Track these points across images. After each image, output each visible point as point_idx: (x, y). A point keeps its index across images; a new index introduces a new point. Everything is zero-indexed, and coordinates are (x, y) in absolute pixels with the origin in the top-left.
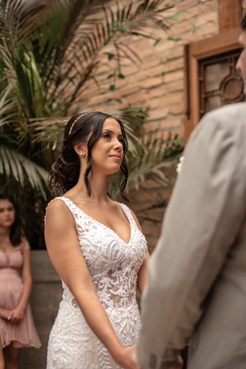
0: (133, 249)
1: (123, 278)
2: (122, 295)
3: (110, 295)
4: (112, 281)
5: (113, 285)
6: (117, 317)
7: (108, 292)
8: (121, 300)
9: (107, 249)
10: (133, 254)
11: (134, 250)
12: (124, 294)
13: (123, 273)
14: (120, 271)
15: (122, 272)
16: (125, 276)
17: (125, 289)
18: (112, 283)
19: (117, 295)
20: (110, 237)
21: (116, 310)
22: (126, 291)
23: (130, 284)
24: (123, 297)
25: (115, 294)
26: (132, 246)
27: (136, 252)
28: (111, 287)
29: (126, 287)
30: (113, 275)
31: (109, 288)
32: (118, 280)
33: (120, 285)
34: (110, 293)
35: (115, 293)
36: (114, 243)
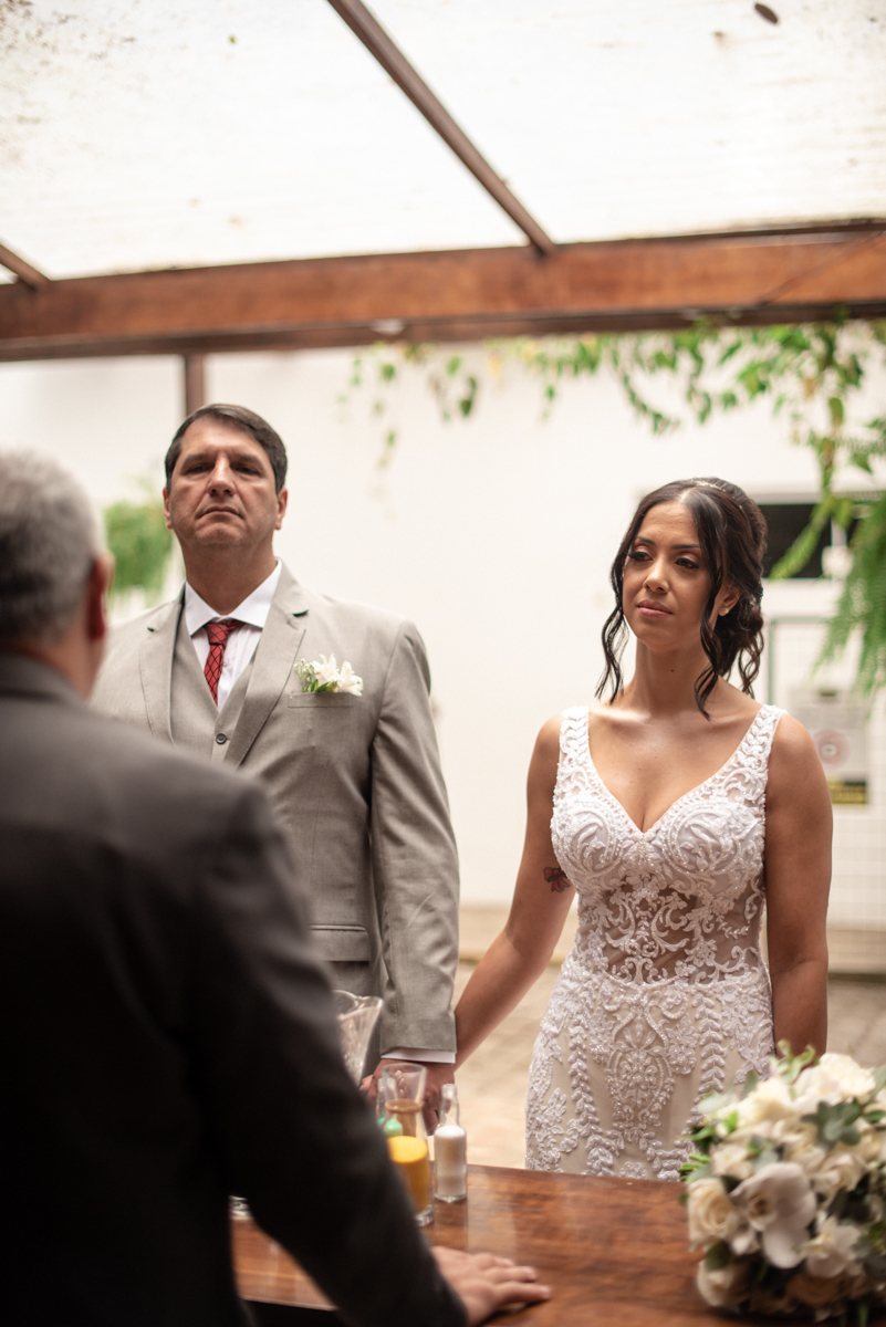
0: (654, 846)
1: (634, 912)
2: (629, 951)
3: (603, 944)
4: (609, 913)
5: (610, 923)
6: (611, 998)
7: (603, 938)
8: (627, 960)
9: (572, 844)
10: (653, 860)
11: (659, 849)
12: (634, 949)
13: (634, 900)
14: (628, 894)
15: (630, 897)
16: (638, 908)
17: (639, 937)
18: (611, 919)
19: (617, 948)
20: (585, 817)
21: (613, 983)
22: (642, 943)
23: (654, 928)
24: (632, 956)
25: (615, 946)
26: (654, 839)
27: (662, 855)
28: (608, 926)
29: (642, 933)
30: (613, 900)
31: (605, 929)
32: (622, 915)
33: (627, 926)
34: (606, 940)
35: (615, 943)
36: (591, 830)
